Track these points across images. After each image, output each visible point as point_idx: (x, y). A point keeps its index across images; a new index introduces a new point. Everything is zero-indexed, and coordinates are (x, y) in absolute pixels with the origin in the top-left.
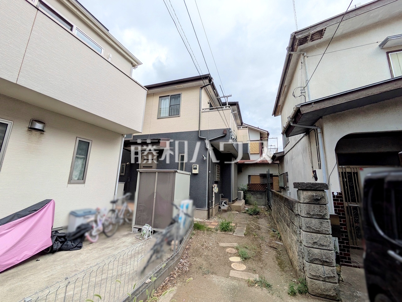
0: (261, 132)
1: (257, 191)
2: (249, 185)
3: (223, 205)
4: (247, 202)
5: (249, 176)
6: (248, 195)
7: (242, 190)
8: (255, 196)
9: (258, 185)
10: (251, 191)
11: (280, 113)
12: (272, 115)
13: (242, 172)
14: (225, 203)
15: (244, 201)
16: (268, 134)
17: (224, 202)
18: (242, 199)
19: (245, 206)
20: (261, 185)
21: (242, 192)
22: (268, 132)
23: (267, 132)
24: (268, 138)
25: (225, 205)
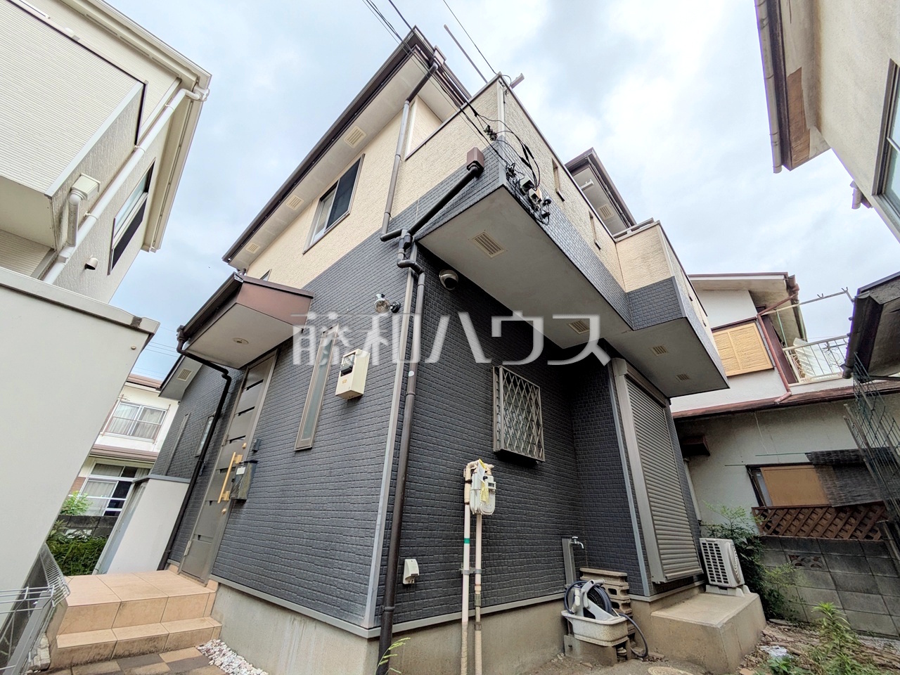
0: (752, 288)
1: (826, 547)
2: (762, 510)
3: (587, 613)
4: (773, 608)
5: (753, 470)
6: (774, 567)
7: (726, 537)
8: (818, 573)
9: (820, 512)
10: (783, 543)
11: (814, 134)
12: (777, 169)
13: (708, 454)
14: (593, 595)
15: (756, 596)
16: (791, 287)
17: (587, 587)
18: (733, 583)
19: (769, 631)
20: (839, 510)
21: (727, 547)
22: (785, 275)
23: (782, 277)
24: (794, 301)
25: (594, 608)
